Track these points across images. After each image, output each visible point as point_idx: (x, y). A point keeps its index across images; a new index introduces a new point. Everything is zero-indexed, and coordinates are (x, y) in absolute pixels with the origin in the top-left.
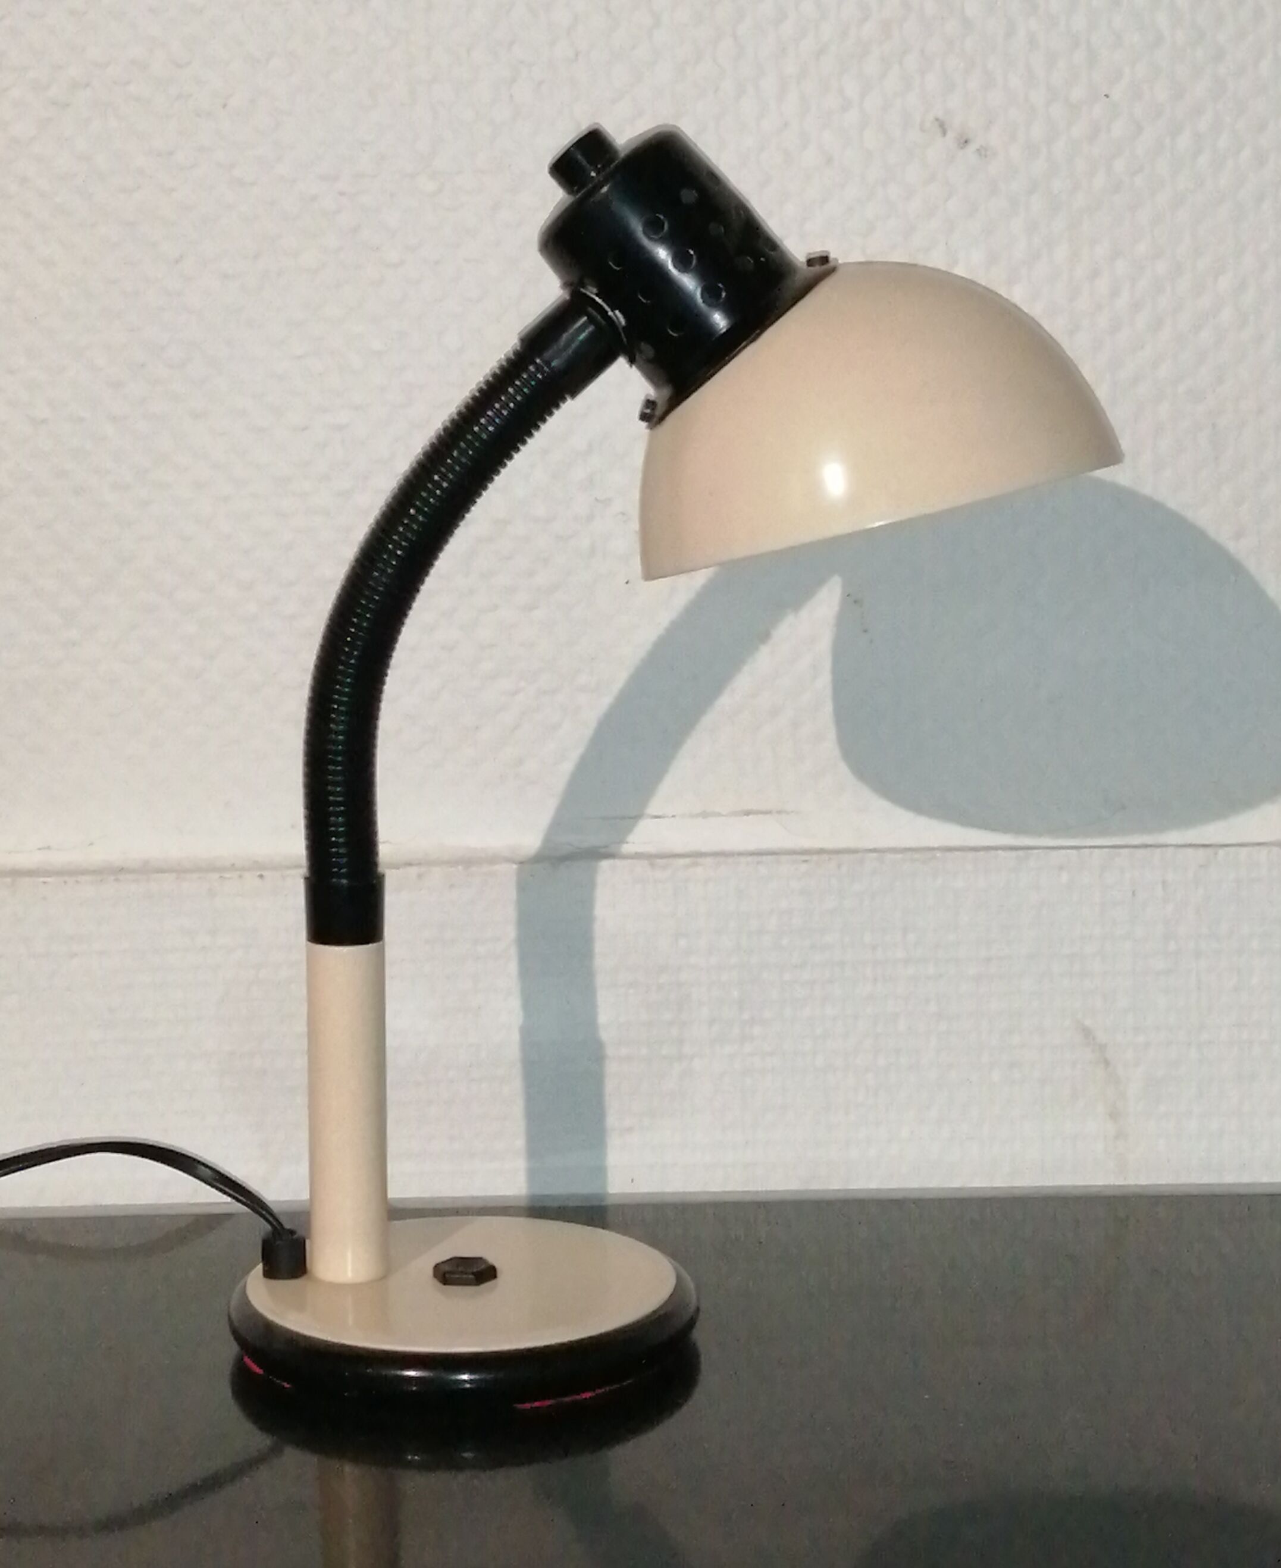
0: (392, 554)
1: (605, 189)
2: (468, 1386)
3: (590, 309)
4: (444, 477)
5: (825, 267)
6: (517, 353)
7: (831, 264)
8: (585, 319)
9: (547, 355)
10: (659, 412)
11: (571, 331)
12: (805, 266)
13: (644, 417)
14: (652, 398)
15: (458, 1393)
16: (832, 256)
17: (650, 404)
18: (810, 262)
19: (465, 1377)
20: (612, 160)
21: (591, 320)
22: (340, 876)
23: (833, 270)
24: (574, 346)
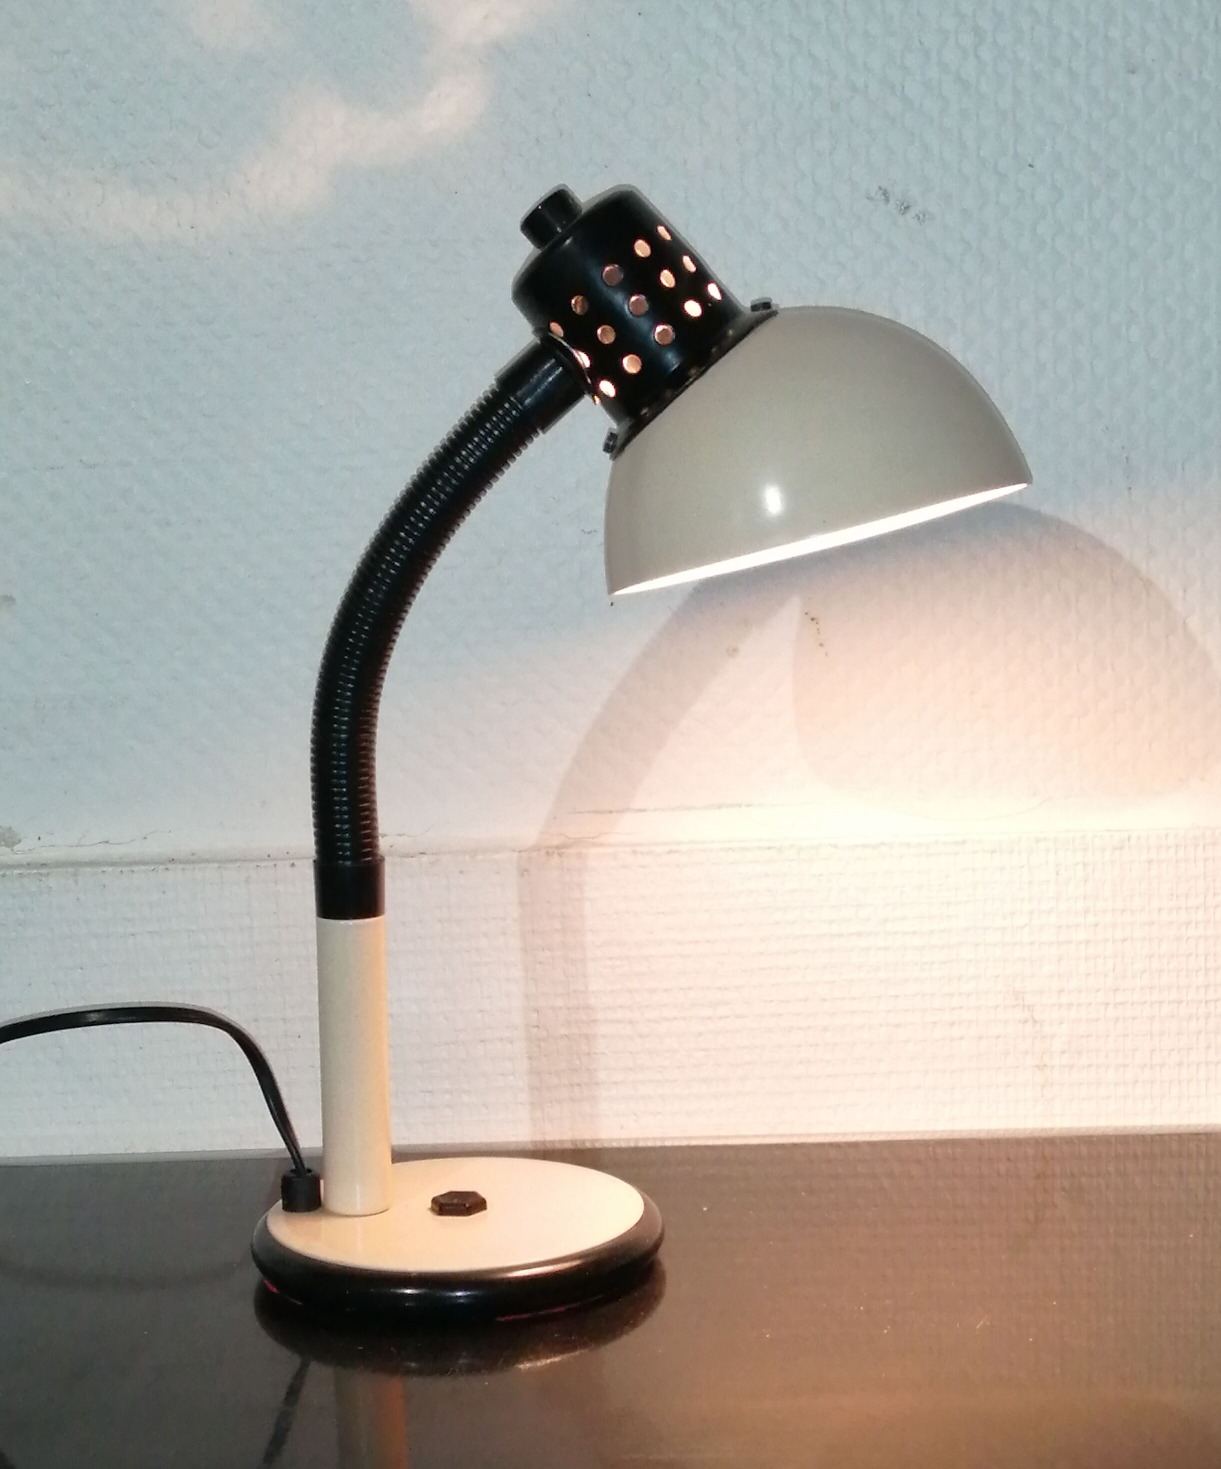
0: (386, 573)
1: (568, 242)
2: (462, 1301)
3: (558, 352)
4: (430, 504)
5: (768, 311)
6: (493, 392)
7: (774, 308)
8: (553, 360)
9: (519, 393)
10: (619, 442)
11: (540, 372)
12: (749, 311)
13: (608, 448)
14: (615, 432)
15: (455, 1307)
16: (774, 302)
17: (612, 436)
18: (754, 308)
19: (459, 1294)
20: (575, 216)
21: (559, 363)
22: (346, 858)
23: (775, 313)
24: (543, 387)
